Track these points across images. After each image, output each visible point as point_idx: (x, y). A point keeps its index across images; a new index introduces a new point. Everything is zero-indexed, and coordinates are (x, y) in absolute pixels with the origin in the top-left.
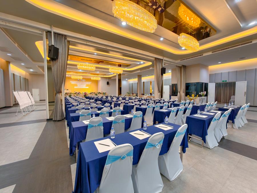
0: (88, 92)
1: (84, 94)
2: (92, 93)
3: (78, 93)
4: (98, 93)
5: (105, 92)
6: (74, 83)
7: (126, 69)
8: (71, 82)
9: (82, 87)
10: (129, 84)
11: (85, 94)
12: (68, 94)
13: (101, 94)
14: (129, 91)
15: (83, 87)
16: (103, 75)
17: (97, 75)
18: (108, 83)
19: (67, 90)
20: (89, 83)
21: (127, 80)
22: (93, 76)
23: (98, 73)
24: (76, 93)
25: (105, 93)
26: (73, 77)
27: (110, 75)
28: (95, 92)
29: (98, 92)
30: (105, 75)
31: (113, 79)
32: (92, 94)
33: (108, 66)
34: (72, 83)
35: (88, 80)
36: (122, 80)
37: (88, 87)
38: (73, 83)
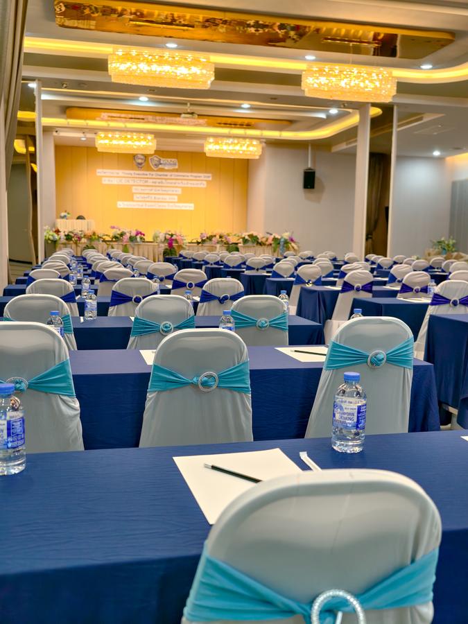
0: (188, 234)
1: (164, 246)
2: (210, 238)
3: (131, 237)
4: (245, 241)
5: (286, 235)
6: (115, 181)
7: (426, 74)
8: (100, 172)
9: (156, 206)
10: (454, 184)
11: (170, 245)
12: (80, 238)
13: (261, 244)
14: (451, 233)
15: (167, 206)
16: (281, 129)
17: (241, 126)
18: (309, 180)
19: (80, 218)
20: (199, 181)
21: (440, 159)
22: (216, 136)
23: (245, 109)
24: (122, 235)
25: (286, 242)
26: (103, 142)
27: (320, 123)
28: (224, 232)
29: (246, 235)
30: (290, 123)
31: (340, 153)
32: (208, 244)
33: (303, 59)
34: (106, 181)
35: (192, 159)
36: (399, 157)
37: (190, 206)
38: (110, 177)
